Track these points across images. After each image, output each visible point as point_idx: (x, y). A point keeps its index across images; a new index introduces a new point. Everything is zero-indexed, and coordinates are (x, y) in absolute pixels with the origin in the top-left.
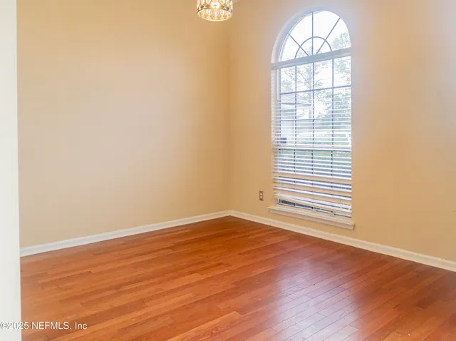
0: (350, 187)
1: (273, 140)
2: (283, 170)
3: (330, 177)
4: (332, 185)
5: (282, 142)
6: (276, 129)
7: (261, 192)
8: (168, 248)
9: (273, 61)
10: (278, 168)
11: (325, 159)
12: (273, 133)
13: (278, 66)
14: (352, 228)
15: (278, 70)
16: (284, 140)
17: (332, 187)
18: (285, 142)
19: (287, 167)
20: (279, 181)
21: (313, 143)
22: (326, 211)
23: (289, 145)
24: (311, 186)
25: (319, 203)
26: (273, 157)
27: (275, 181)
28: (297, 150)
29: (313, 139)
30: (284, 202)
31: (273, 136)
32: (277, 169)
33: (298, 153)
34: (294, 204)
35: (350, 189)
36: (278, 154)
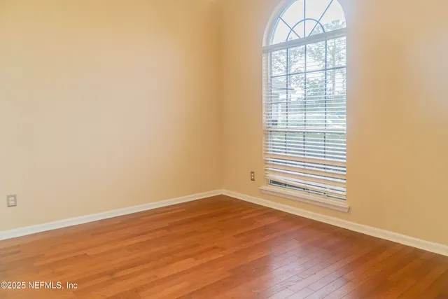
0: (345, 169)
1: (264, 122)
2: (273, 151)
3: (323, 158)
4: (324, 166)
5: (273, 124)
6: (267, 111)
7: (252, 172)
8: (163, 228)
9: (264, 45)
10: (269, 149)
11: (318, 141)
12: (264, 115)
13: (270, 50)
14: (346, 211)
15: (269, 54)
16: (275, 122)
17: (325, 168)
18: (276, 124)
19: (278, 148)
20: (270, 162)
21: (305, 125)
22: (318, 193)
23: (280, 127)
24: (303, 167)
25: (311, 185)
26: (264, 138)
27: (266, 162)
28: (288, 132)
29: (305, 121)
30: (275, 182)
31: (264, 118)
32: (268, 151)
33: (289, 135)
34: (286, 185)
35: (345, 171)
36: (269, 136)
